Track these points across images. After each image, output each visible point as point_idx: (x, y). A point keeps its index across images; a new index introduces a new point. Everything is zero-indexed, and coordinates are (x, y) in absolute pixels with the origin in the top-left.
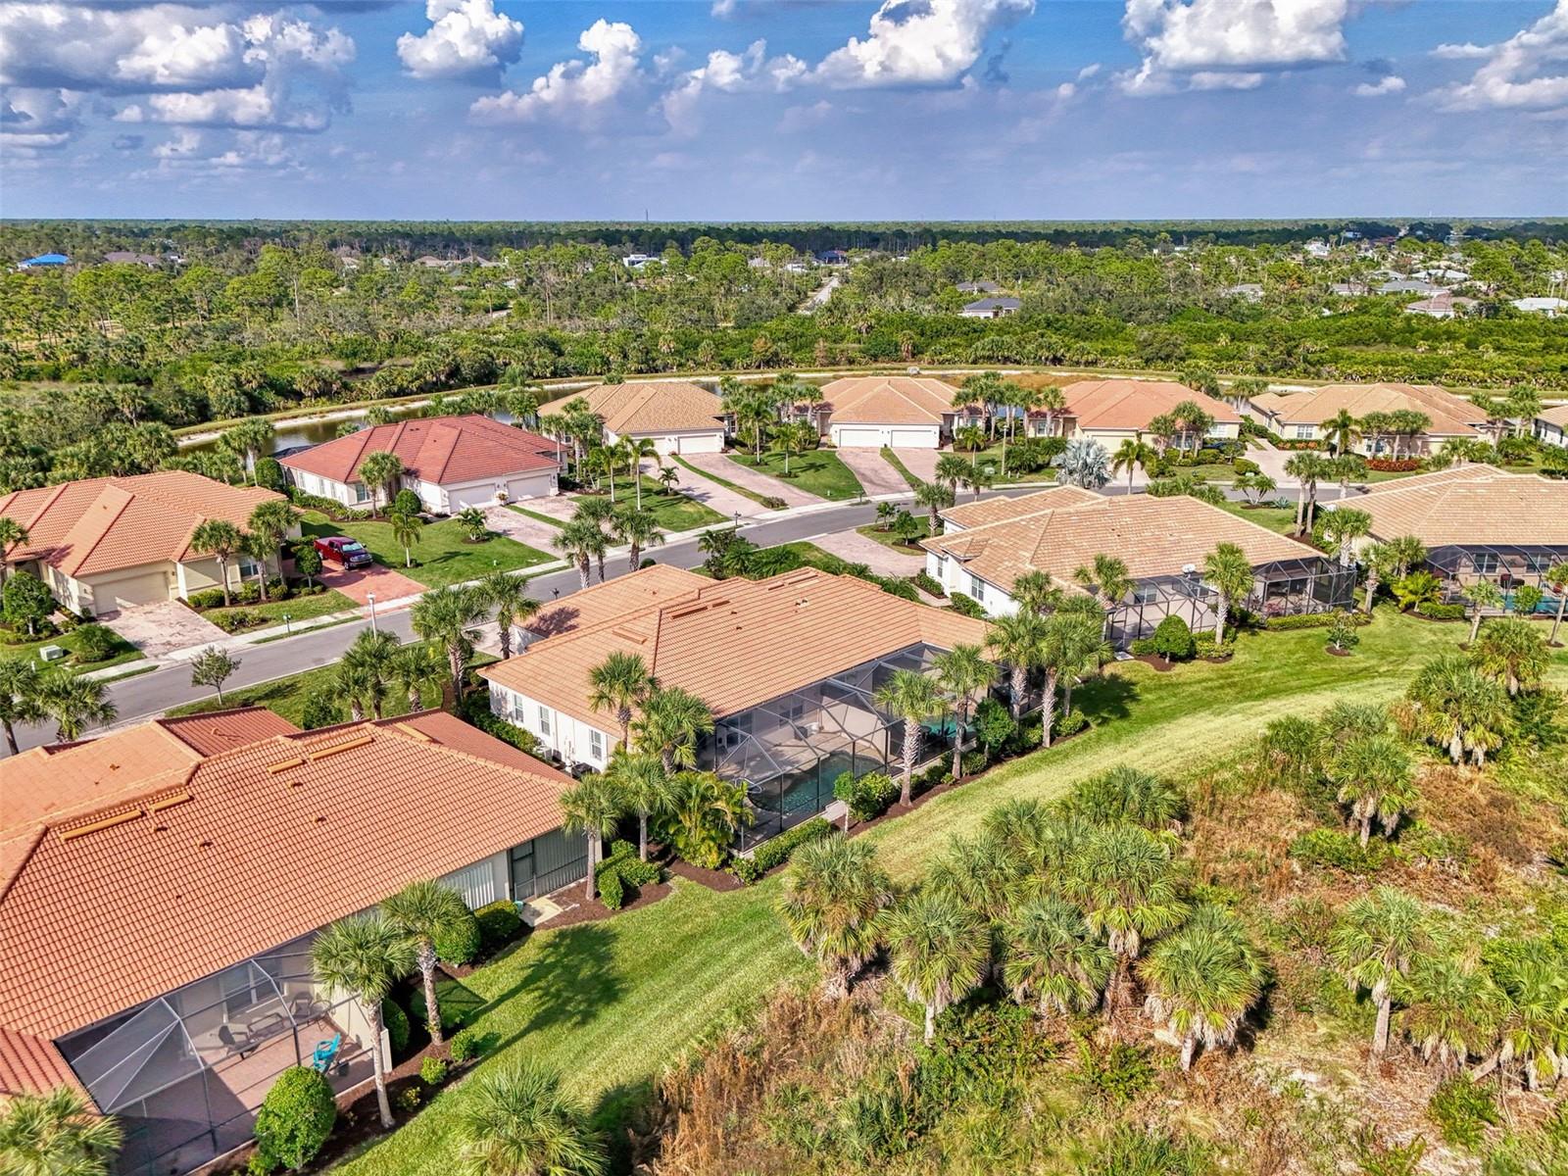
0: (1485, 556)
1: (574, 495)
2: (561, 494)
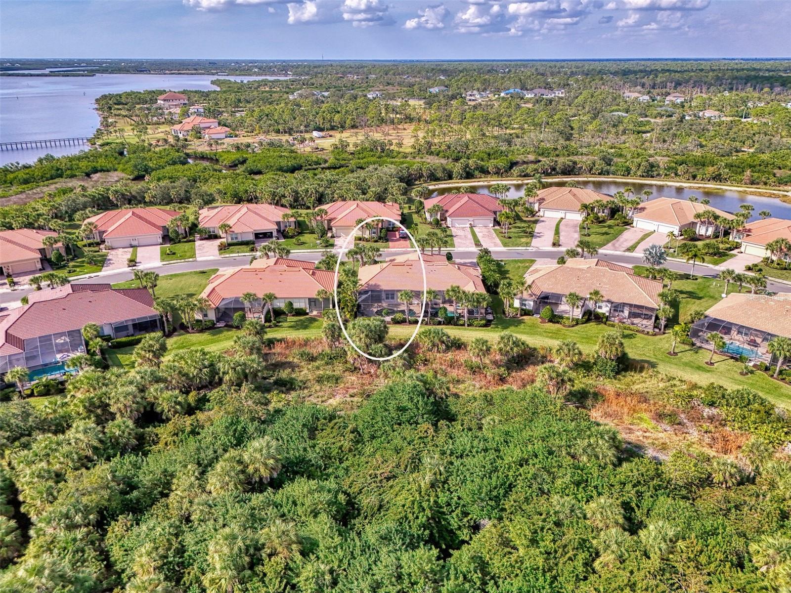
0: (741, 329)
1: (498, 228)
2: (494, 227)
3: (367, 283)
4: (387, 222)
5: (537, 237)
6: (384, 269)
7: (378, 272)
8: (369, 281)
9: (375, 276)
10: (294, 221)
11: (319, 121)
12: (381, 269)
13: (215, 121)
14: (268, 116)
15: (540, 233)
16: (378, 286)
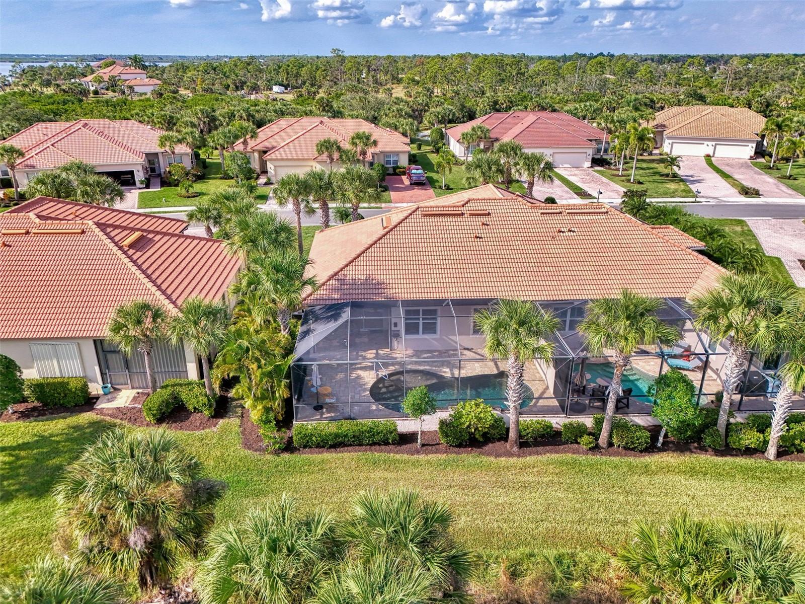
1: (601, 169)
2: (591, 167)
3: (336, 274)
4: (382, 157)
5: (693, 182)
6: (396, 226)
7: (375, 239)
8: (344, 268)
9: (363, 252)
10: (187, 154)
11: (282, 77)
12: (385, 228)
13: (143, 72)
14: (215, 70)
15: (692, 176)
16: (379, 285)
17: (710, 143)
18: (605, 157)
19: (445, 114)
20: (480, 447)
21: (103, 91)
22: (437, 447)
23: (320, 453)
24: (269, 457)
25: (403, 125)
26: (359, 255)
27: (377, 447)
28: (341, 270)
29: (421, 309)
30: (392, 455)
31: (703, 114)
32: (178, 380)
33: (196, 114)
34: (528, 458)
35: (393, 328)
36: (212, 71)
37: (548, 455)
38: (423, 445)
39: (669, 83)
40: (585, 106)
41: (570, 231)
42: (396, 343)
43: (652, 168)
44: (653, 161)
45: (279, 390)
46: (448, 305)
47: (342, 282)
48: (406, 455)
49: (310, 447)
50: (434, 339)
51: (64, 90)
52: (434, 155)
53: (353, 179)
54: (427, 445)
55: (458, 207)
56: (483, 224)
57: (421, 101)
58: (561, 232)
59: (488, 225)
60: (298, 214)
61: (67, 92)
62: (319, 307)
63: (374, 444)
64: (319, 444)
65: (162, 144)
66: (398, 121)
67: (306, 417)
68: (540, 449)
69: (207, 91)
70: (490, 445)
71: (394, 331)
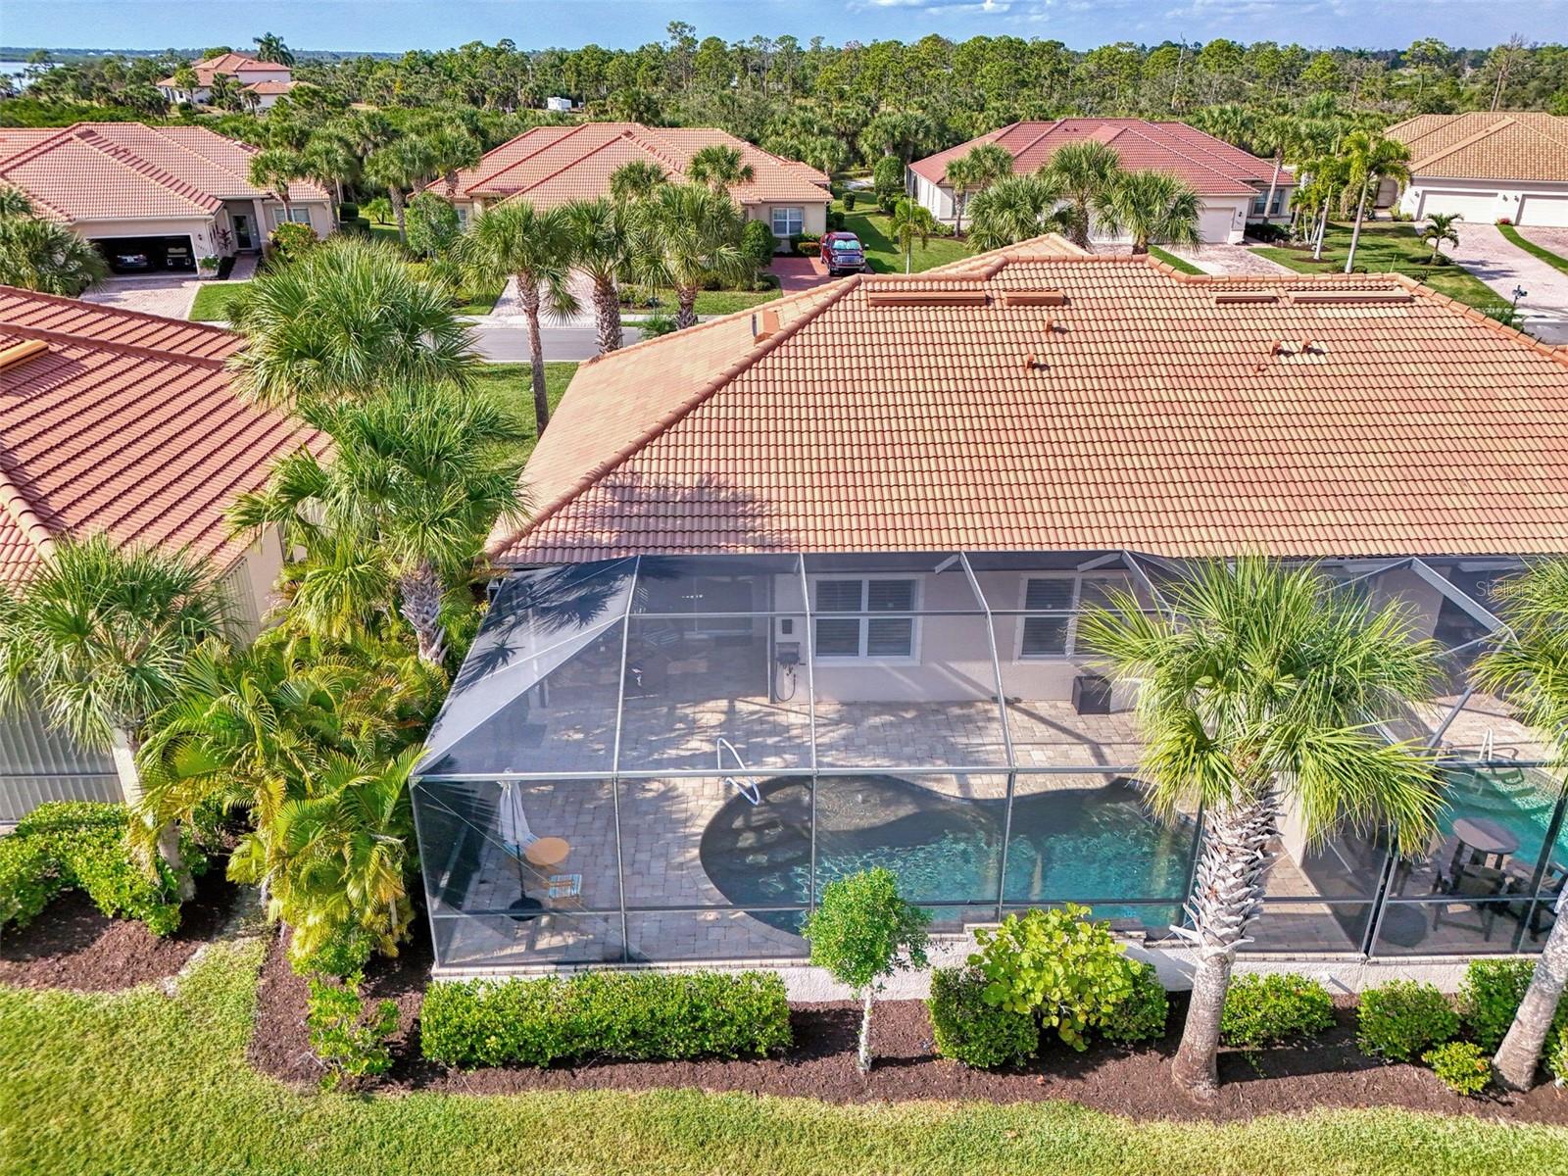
1: (1270, 246)
2: (1244, 243)
3: (609, 470)
4: (765, 211)
5: (1491, 275)
6: (792, 333)
7: (729, 367)
8: (634, 451)
9: (694, 406)
10: (320, 204)
11: (568, 80)
12: (760, 339)
13: (284, 67)
14: (432, 68)
15: (1483, 263)
16: (740, 506)
17: (1511, 194)
18: (1272, 222)
19: (908, 129)
20: (1073, 1074)
21: (200, 107)
22: (925, 1068)
23: (516, 1088)
24: (335, 1104)
25: (813, 150)
26: (681, 416)
27: (717, 1068)
28: (625, 457)
29: (865, 579)
30: (766, 1099)
31: (1492, 129)
32: (75, 806)
33: (359, 126)
34: (1254, 1127)
35: (780, 637)
36: (426, 69)
37: (1321, 1110)
38: (877, 1063)
39: (1371, 94)
40: (1223, 112)
41: (1307, 350)
42: (787, 681)
43: (1387, 247)
44: (1383, 232)
45: (360, 877)
46: (957, 567)
47: (627, 494)
48: (814, 1104)
49: (483, 1065)
50: (901, 670)
51: (116, 101)
52: (885, 219)
53: (680, 219)
54: (893, 1062)
55: (975, 280)
56: (1050, 329)
57: (854, 115)
58: (1280, 352)
59: (1063, 332)
60: (533, 313)
61: (122, 104)
62: (549, 571)
63: (705, 1056)
64: (511, 1056)
65: (259, 179)
66: (803, 143)
67: (479, 950)
68: (1288, 1084)
69: (409, 103)
70: (1112, 1065)
71: (781, 644)
